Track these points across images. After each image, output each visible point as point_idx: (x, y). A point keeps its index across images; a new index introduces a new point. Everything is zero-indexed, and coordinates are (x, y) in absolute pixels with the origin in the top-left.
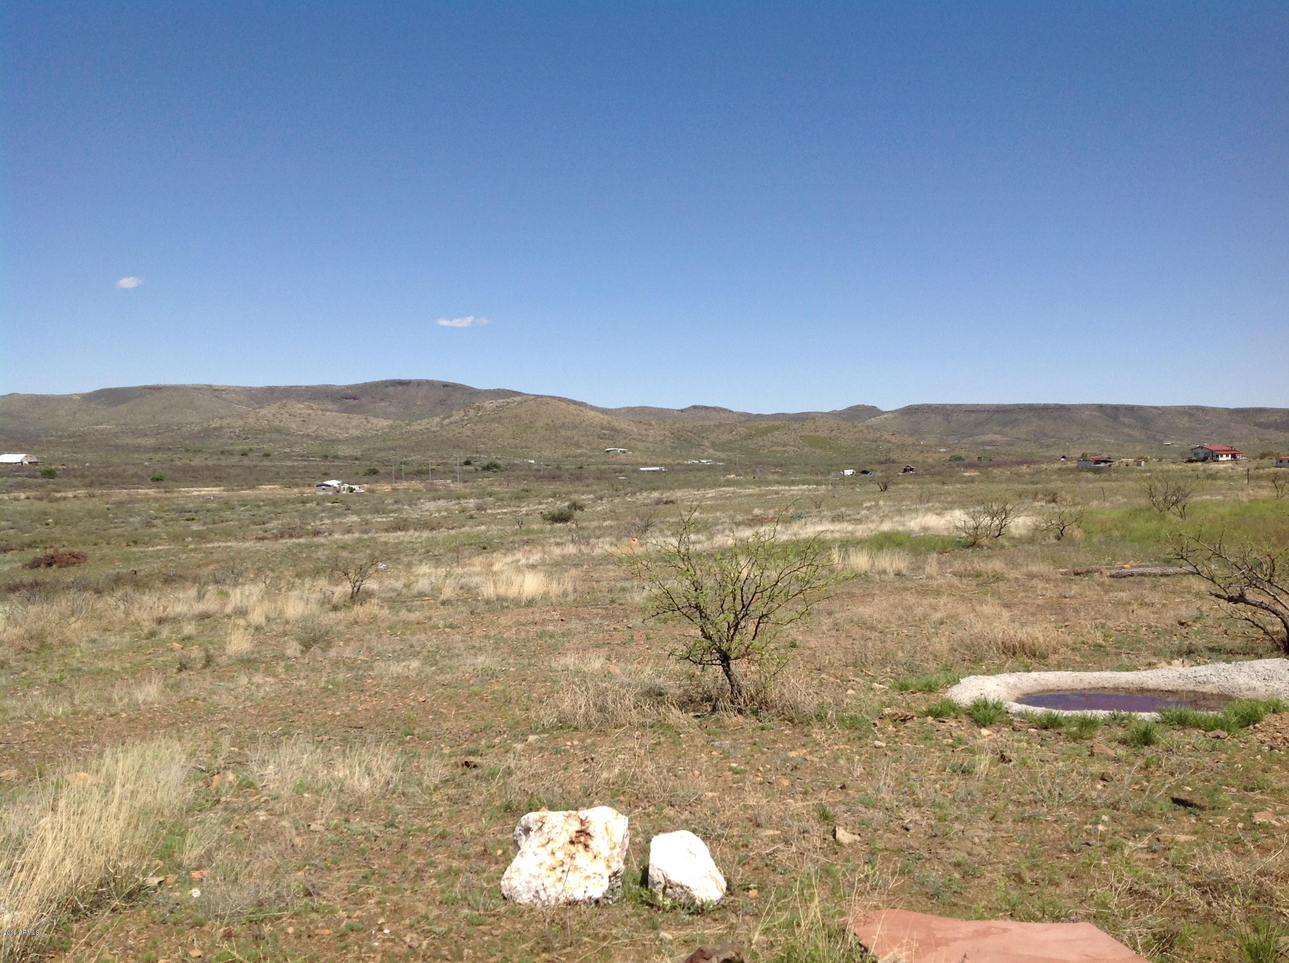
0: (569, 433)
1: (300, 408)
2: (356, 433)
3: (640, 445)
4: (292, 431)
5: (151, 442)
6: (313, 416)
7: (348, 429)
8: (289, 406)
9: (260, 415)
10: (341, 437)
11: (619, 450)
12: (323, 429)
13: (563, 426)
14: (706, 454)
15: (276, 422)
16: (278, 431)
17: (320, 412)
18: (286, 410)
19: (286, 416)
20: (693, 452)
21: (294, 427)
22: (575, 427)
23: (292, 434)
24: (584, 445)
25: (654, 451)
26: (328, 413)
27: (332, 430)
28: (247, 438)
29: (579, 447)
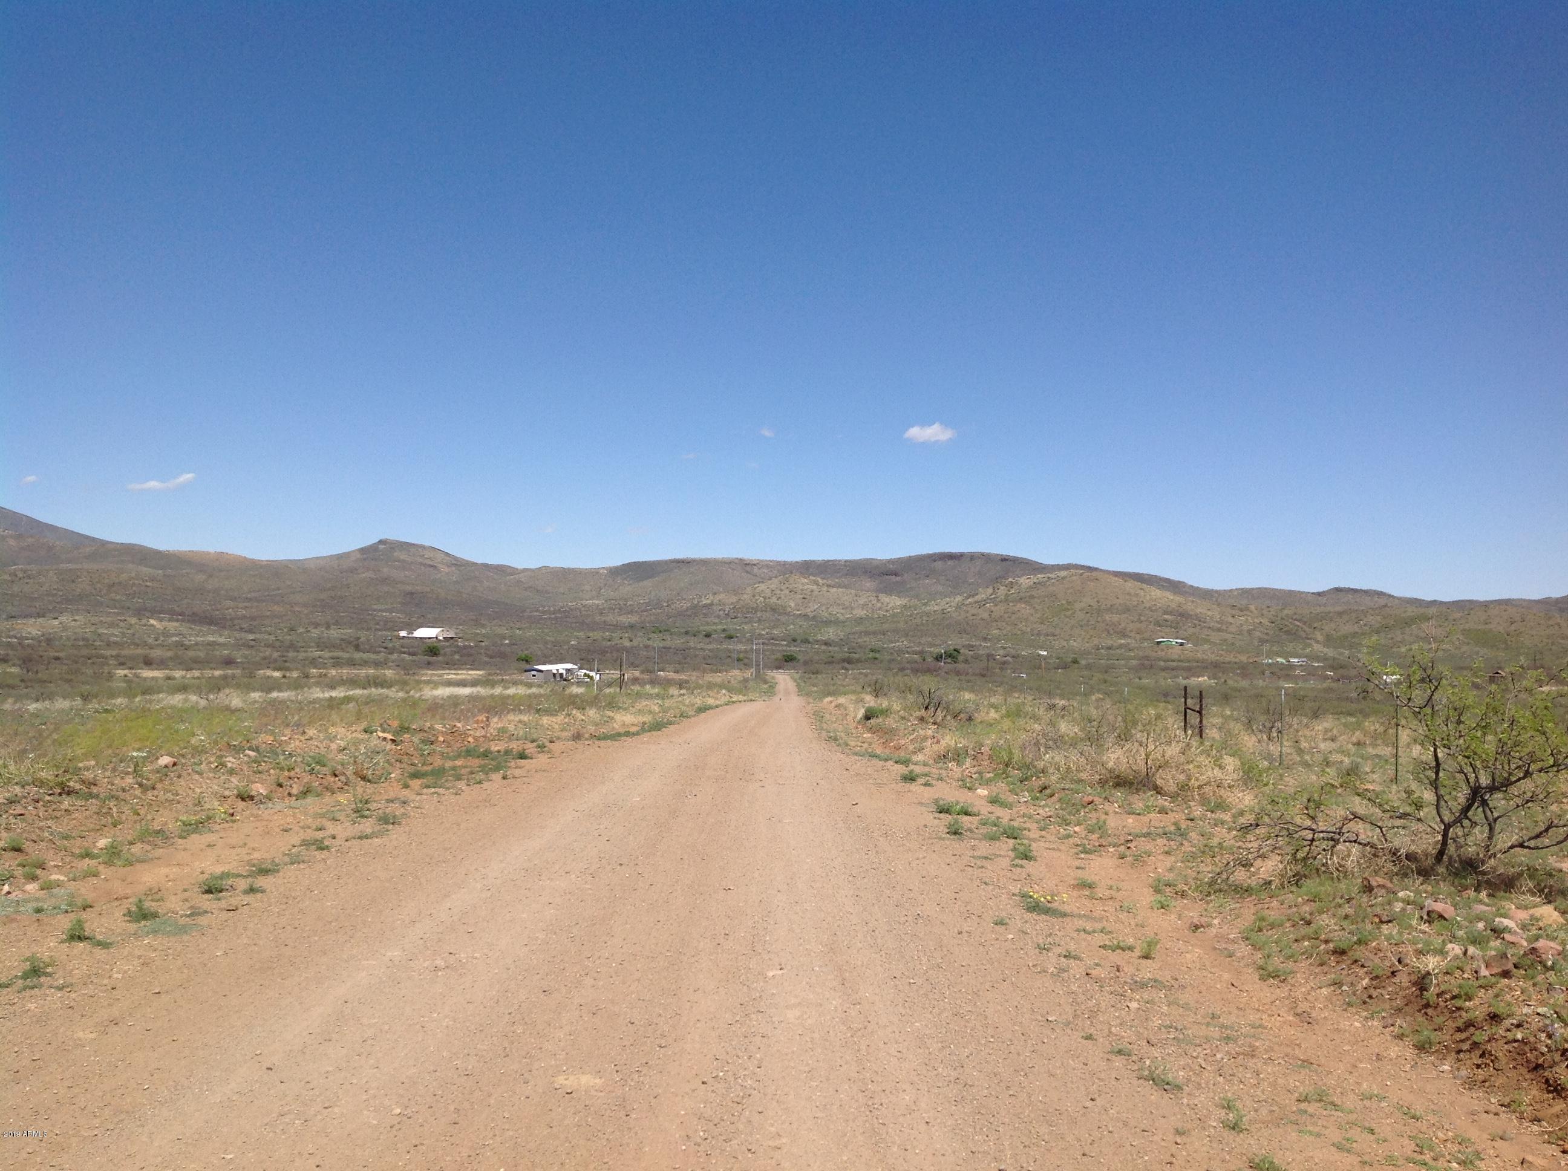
0: (1115, 618)
1: (803, 583)
2: (860, 613)
3: (1215, 637)
4: (789, 609)
5: (634, 619)
6: (816, 593)
7: (852, 609)
8: (791, 581)
9: (758, 590)
10: (841, 618)
11: (1174, 642)
12: (823, 608)
13: (1111, 609)
14: (1308, 650)
15: (774, 600)
16: (773, 610)
17: (825, 589)
18: (787, 585)
19: (787, 592)
20: (1289, 648)
21: (793, 605)
22: (1127, 610)
23: (788, 614)
24: (1132, 634)
25: (1233, 644)
26: (835, 589)
27: (834, 610)
28: (736, 618)
29: (1124, 635)
